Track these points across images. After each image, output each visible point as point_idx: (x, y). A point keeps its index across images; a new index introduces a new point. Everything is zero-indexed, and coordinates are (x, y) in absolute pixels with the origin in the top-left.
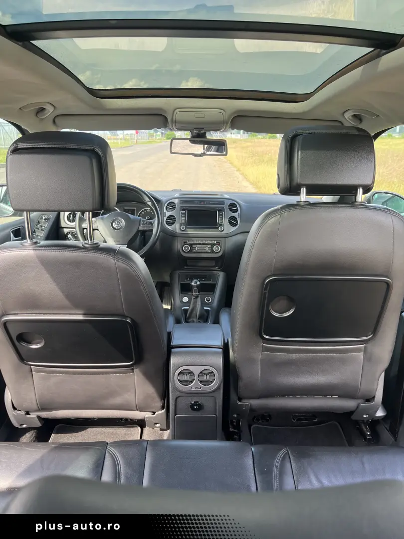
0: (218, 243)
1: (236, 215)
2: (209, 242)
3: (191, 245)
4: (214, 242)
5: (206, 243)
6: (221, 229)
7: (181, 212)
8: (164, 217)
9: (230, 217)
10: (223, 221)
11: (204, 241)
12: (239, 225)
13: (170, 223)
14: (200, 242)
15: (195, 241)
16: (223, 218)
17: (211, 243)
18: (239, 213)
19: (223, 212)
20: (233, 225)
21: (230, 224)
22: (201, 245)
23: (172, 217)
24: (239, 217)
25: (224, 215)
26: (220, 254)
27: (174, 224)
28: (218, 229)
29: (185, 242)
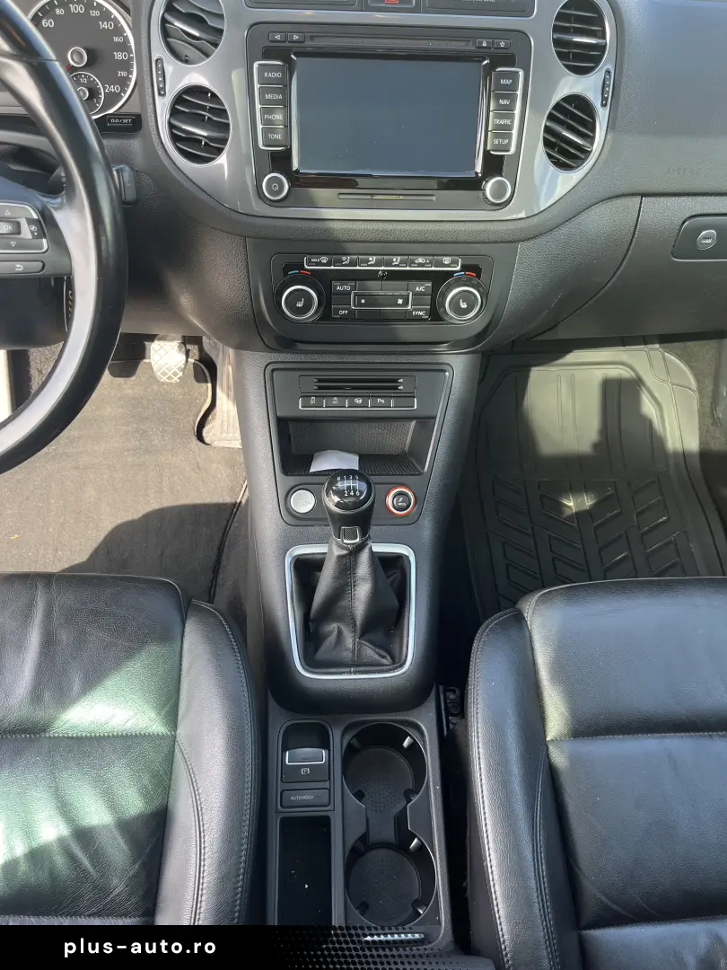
0: (473, 271)
1: (588, 86)
2: (421, 263)
3: (322, 281)
4: (448, 266)
5: (408, 268)
6: (500, 190)
7: (256, 65)
8: (160, 94)
9: (558, 107)
10: (515, 132)
11: (396, 260)
12: (597, 153)
13: (193, 140)
14: (371, 265)
15: (344, 258)
16: (512, 117)
17: (433, 269)
18: (608, 72)
19: (521, 73)
20: (564, 154)
21: (550, 156)
22: (382, 278)
23: (206, 101)
24: (607, 99)
25: (519, 92)
26: (479, 325)
27: (220, 151)
28: (480, 193)
29: (287, 268)
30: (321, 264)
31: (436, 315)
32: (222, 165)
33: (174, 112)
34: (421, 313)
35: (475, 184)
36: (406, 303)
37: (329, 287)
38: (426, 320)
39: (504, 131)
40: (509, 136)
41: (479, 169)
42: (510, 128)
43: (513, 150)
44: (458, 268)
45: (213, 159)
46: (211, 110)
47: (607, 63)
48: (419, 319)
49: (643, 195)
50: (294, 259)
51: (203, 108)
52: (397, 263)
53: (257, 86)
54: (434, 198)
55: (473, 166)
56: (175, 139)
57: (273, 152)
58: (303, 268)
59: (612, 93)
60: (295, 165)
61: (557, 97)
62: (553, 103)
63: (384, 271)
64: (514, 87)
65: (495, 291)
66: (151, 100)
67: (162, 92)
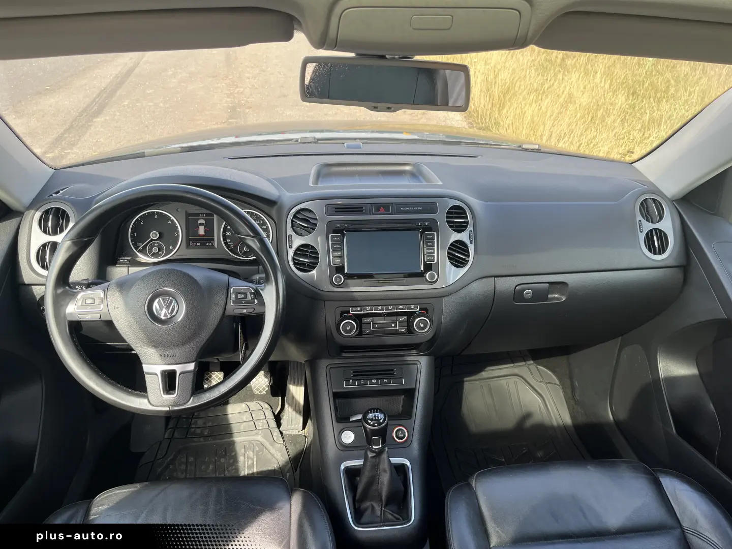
0: (425, 311)
1: (464, 236)
2: (401, 309)
3: (358, 318)
4: (413, 309)
5: (396, 311)
6: (432, 276)
7: (330, 236)
8: (289, 248)
9: (452, 244)
10: (436, 254)
11: (390, 307)
12: (472, 261)
13: (303, 264)
14: (379, 310)
15: (367, 308)
16: (434, 249)
17: (407, 310)
18: (471, 231)
19: (435, 233)
20: (458, 262)
21: (451, 262)
22: (384, 316)
23: (309, 249)
24: (472, 241)
25: (435, 240)
26: (430, 335)
27: (314, 268)
28: (424, 278)
29: (342, 313)
30: (358, 311)
31: (410, 331)
32: (314, 274)
33: (295, 254)
34: (403, 330)
35: (421, 275)
36: (396, 326)
37: (361, 321)
38: (405, 333)
39: (431, 255)
40: (434, 256)
41: (422, 269)
42: (434, 253)
43: (435, 261)
44: (418, 310)
45: (311, 271)
46: (311, 252)
47: (470, 228)
48: (402, 333)
49: (496, 277)
50: (345, 309)
51: (307, 252)
52: (391, 309)
53: (330, 243)
54: (404, 281)
55: (420, 268)
56: (295, 264)
57: (336, 267)
58: (349, 312)
59: (474, 238)
60: (346, 271)
61: (451, 241)
62: (450, 243)
63: (385, 312)
64: (433, 238)
65: (435, 319)
66: (286, 250)
67: (291, 247)
